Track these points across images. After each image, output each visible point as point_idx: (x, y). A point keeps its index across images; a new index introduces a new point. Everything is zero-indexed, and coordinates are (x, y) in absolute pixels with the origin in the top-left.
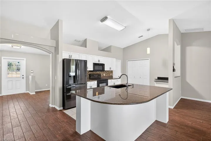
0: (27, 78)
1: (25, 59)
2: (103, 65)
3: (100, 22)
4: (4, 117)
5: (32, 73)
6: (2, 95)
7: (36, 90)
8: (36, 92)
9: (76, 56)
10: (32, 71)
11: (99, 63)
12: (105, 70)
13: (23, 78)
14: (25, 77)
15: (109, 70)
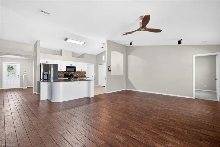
0: (21, 77)
1: (20, 63)
2: (75, 68)
3: (64, 41)
4: (4, 104)
5: (25, 73)
6: (3, 89)
7: (27, 86)
8: (27, 88)
9: (51, 62)
10: (25, 72)
11: (71, 66)
12: (77, 71)
13: (18, 77)
14: (20, 76)
15: (81, 71)
